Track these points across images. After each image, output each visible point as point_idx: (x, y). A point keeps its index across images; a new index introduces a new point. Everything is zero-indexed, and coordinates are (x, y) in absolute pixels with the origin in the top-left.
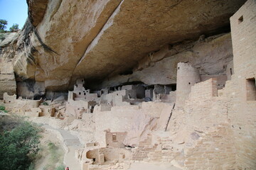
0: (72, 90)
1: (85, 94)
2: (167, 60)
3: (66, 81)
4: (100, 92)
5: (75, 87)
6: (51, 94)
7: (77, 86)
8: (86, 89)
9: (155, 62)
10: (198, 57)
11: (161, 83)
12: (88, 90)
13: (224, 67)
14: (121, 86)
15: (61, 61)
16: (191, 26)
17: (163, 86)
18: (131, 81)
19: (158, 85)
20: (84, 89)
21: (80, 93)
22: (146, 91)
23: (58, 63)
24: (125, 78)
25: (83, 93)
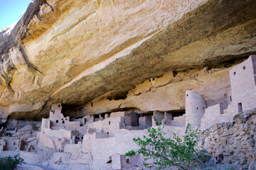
0: (47, 117)
1: (63, 122)
2: (171, 86)
3: (38, 106)
4: (83, 120)
5: (51, 113)
6: (14, 122)
7: (54, 112)
8: (65, 116)
9: (157, 87)
10: (202, 85)
11: (161, 109)
12: (68, 118)
13: (225, 95)
14: (109, 113)
15: (43, 82)
16: (197, 60)
17: (163, 113)
18: (122, 107)
19: (158, 111)
20: (62, 116)
21: (57, 121)
22: (140, 118)
23: (39, 84)
24: (115, 104)
25: (61, 121)
